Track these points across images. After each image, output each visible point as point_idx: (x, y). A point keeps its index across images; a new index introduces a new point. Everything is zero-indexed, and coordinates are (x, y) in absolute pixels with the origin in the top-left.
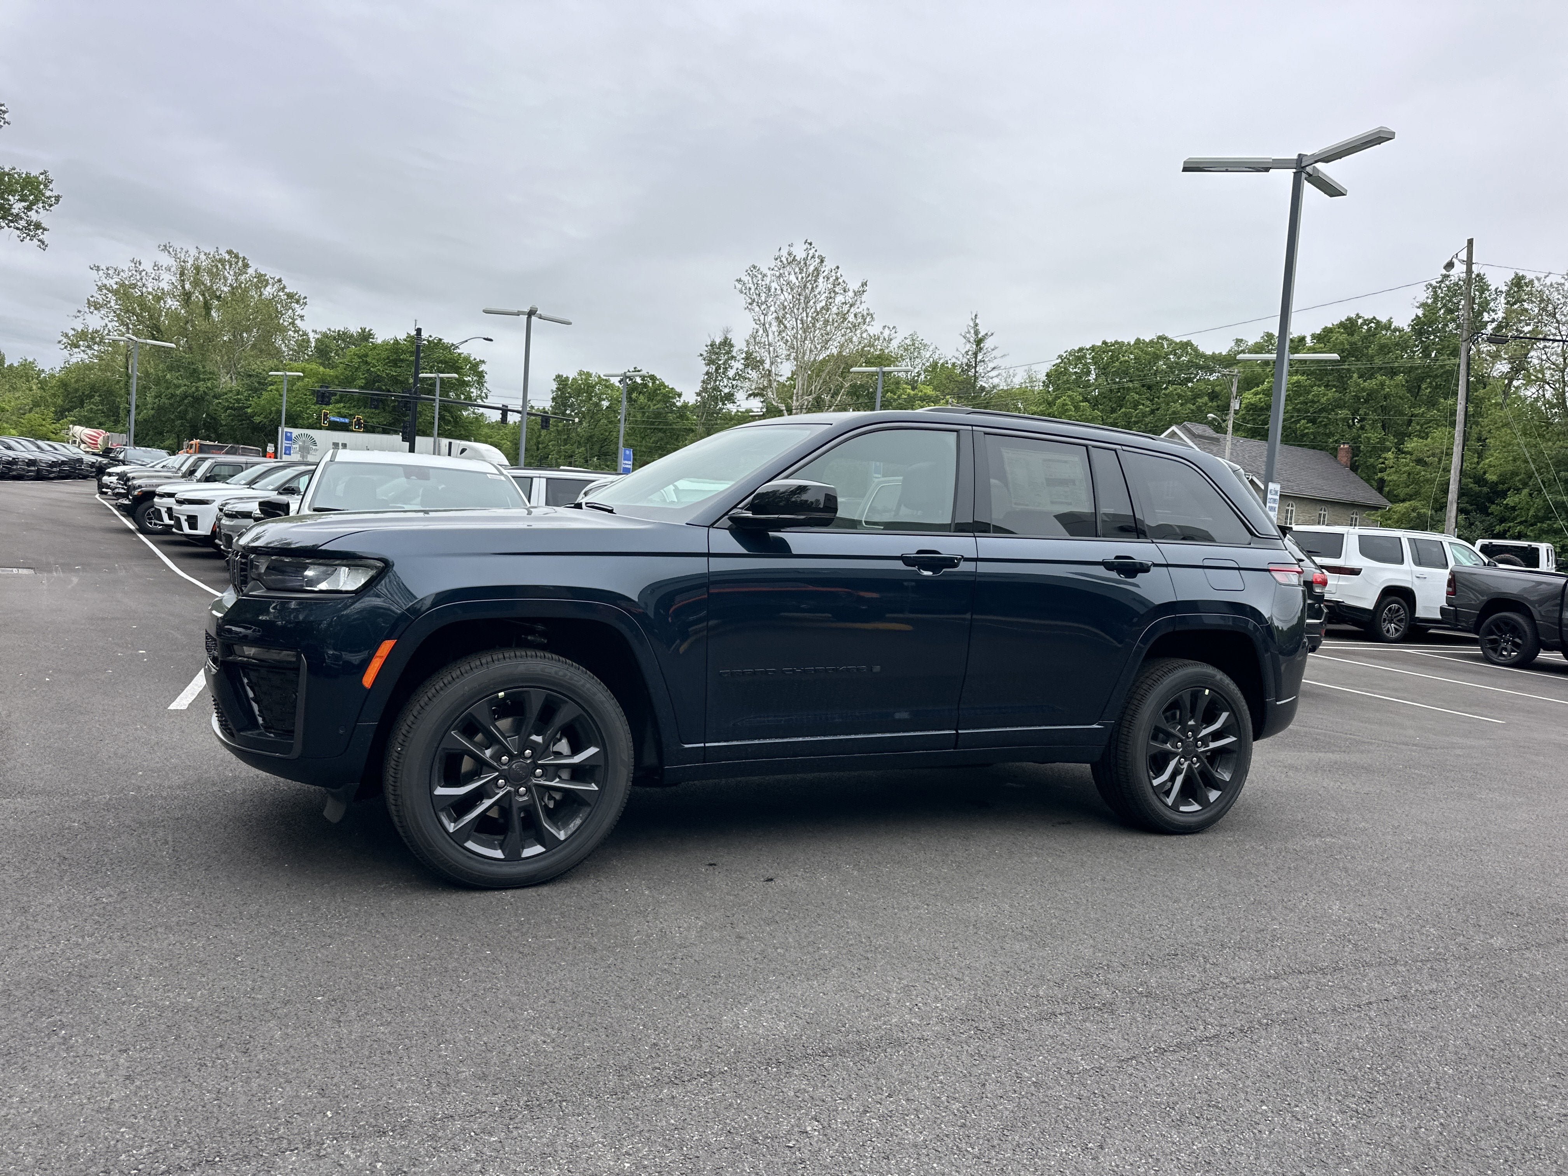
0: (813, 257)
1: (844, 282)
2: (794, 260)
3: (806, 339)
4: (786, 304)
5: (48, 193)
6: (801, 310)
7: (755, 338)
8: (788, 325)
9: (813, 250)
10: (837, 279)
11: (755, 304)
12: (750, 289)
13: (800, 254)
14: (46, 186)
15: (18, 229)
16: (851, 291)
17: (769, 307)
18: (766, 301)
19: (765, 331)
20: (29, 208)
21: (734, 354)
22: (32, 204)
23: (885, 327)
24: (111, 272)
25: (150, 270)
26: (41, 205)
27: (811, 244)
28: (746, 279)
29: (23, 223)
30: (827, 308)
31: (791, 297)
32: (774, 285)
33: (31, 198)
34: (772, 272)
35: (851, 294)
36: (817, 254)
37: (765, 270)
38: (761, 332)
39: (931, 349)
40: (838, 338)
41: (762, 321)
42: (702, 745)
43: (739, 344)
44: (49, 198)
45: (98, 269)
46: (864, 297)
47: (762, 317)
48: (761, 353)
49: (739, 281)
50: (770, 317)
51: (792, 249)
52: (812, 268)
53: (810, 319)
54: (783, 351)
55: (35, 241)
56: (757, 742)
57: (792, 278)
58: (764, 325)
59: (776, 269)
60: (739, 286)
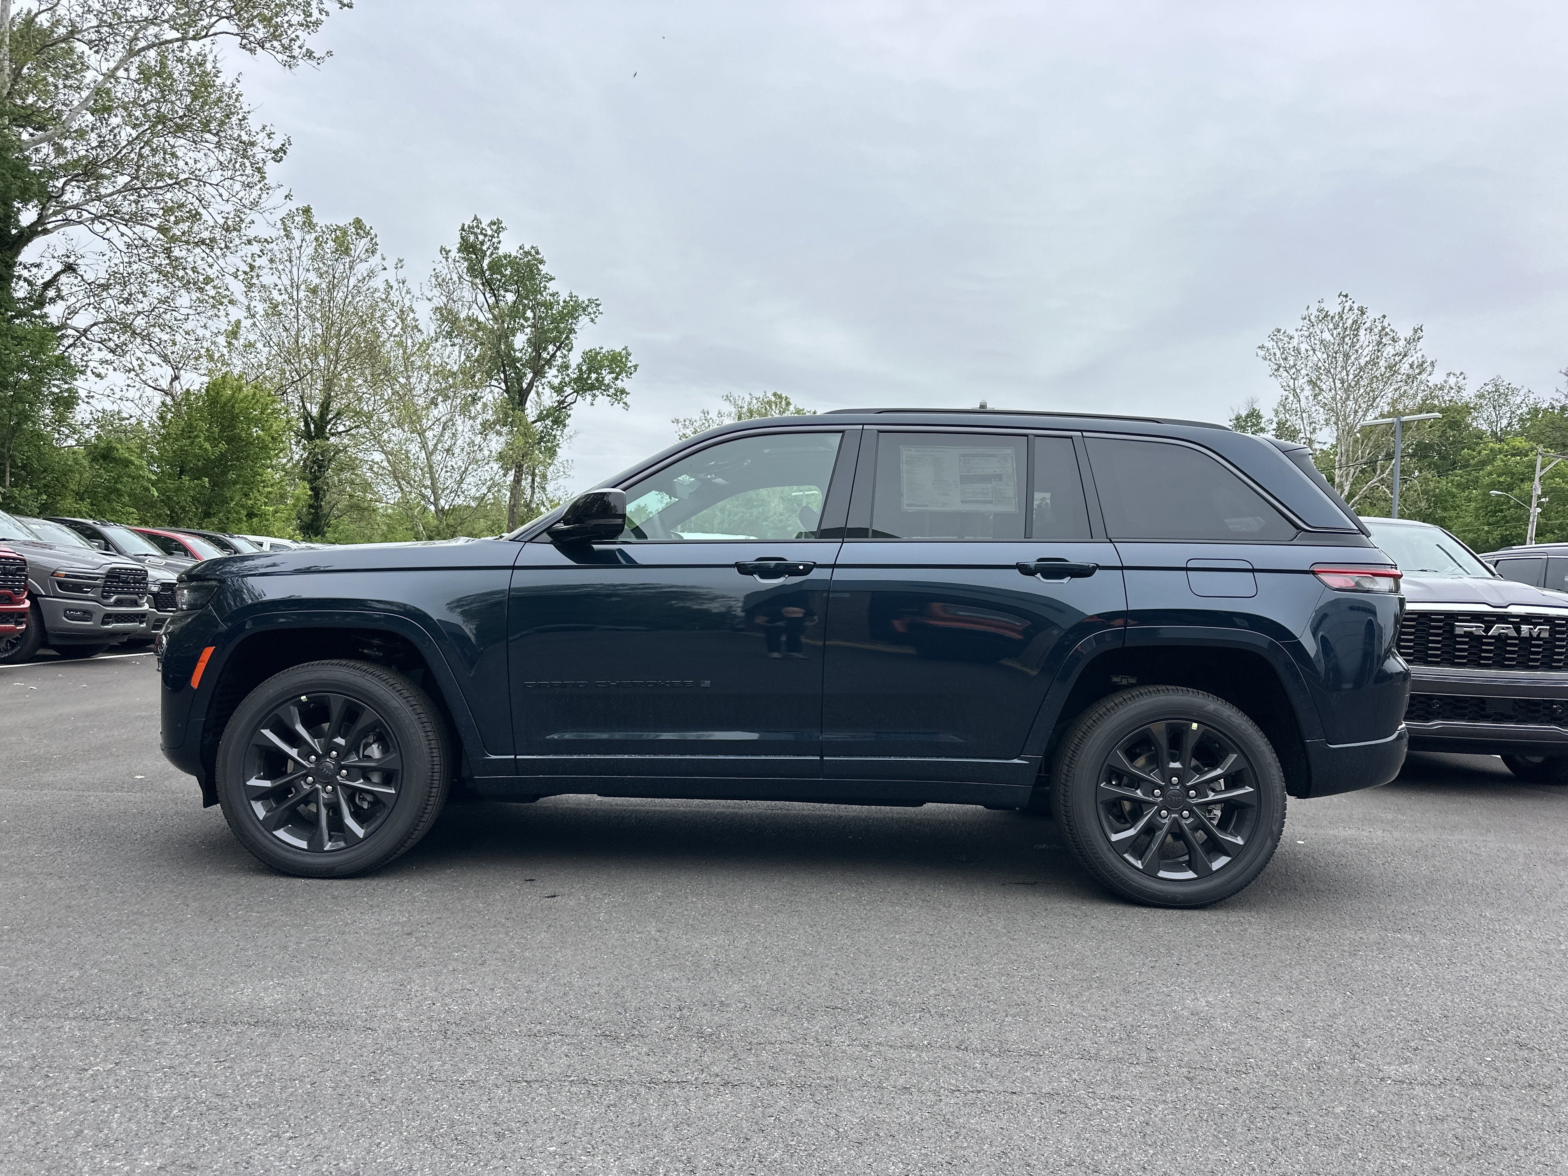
0: (1351, 309)
1: (1391, 330)
2: (1326, 316)
3: (1348, 399)
4: (1320, 364)
5: (629, 364)
6: (1339, 369)
7: (1284, 407)
8: (1324, 387)
9: (1350, 302)
10: (1383, 328)
11: (1281, 369)
12: (1275, 354)
13: (1334, 308)
14: (627, 359)
15: (609, 396)
16: (1403, 339)
17: (1298, 371)
18: (1295, 365)
19: (1296, 395)
20: (616, 379)
21: (1262, 425)
22: (618, 374)
23: (1449, 374)
24: (687, 423)
25: (715, 418)
26: (624, 375)
27: (1346, 296)
28: (1270, 344)
29: (612, 391)
30: (1374, 362)
31: (1325, 356)
32: (1303, 347)
33: (617, 370)
34: (1300, 333)
35: (1402, 343)
36: (1355, 306)
37: (1291, 332)
38: (1291, 398)
39: (1522, 393)
40: (1390, 393)
41: (1292, 387)
42: (513, 757)
43: (1267, 414)
44: (629, 368)
45: (678, 421)
46: (1420, 345)
47: (1291, 383)
48: (1295, 421)
49: (1262, 347)
50: (1302, 381)
51: (1322, 305)
52: (1350, 322)
53: (1351, 377)
54: (1320, 416)
55: (621, 404)
56: (575, 757)
57: (1327, 336)
58: (1294, 390)
59: (1305, 329)
60: (1262, 353)
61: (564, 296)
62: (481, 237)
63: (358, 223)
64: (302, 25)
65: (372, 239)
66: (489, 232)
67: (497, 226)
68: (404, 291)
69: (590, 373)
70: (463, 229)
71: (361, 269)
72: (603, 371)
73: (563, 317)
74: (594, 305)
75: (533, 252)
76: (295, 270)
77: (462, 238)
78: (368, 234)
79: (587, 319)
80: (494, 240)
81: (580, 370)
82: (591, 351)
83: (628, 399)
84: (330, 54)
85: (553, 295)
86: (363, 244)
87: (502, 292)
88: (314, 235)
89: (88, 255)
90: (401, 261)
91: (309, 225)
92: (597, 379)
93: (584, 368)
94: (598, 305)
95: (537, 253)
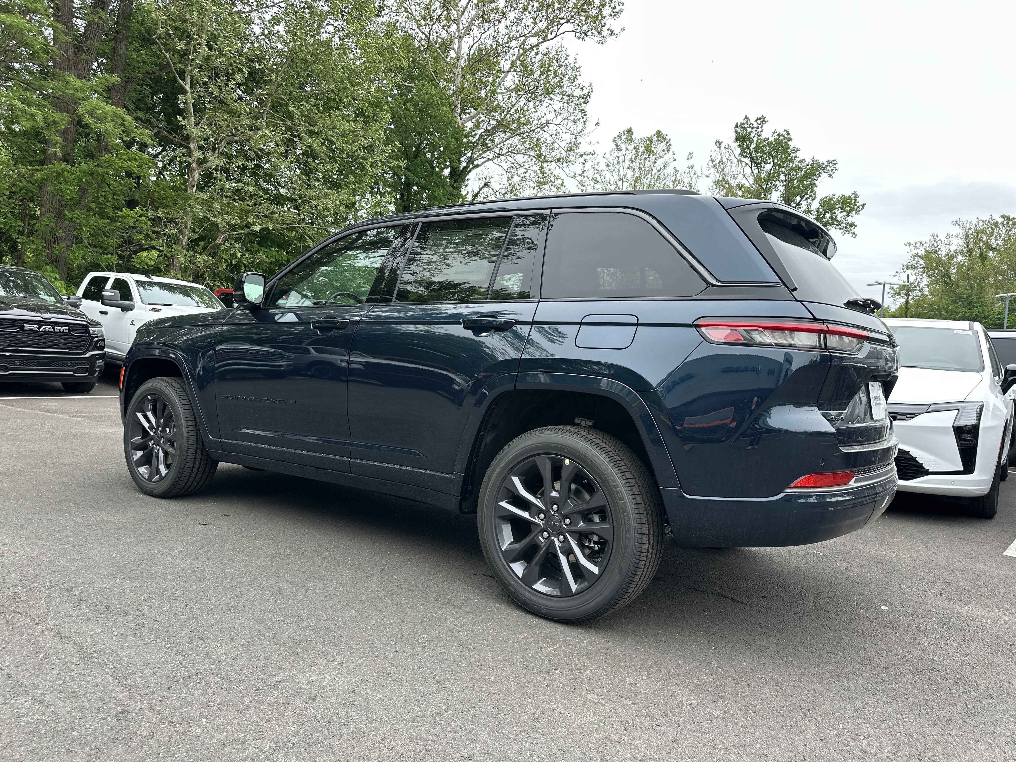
61: (808, 161)
62: (749, 130)
63: (659, 134)
64: (611, 15)
65: (667, 143)
66: (755, 125)
67: (762, 120)
68: (693, 173)
69: (825, 214)
70: (737, 126)
71: (660, 162)
72: (836, 211)
73: (806, 176)
74: (831, 165)
75: (785, 133)
76: (621, 169)
77: (736, 132)
78: (665, 139)
79: (826, 174)
80: (758, 130)
81: (818, 212)
82: (826, 197)
83: (856, 230)
84: (623, 29)
85: (800, 162)
86: (663, 146)
87: (763, 165)
88: (633, 145)
89: (495, 176)
90: (691, 154)
91: (630, 139)
92: (831, 218)
93: (821, 210)
94: (835, 164)
95: (788, 134)
